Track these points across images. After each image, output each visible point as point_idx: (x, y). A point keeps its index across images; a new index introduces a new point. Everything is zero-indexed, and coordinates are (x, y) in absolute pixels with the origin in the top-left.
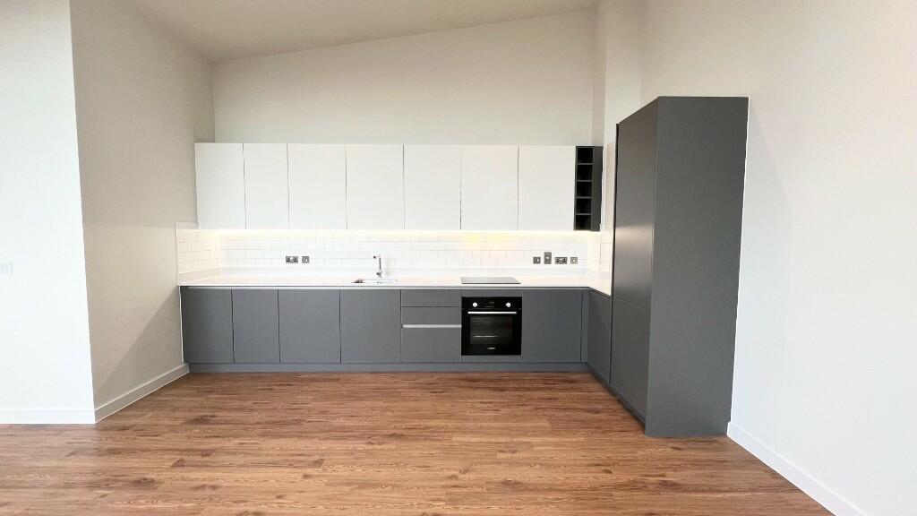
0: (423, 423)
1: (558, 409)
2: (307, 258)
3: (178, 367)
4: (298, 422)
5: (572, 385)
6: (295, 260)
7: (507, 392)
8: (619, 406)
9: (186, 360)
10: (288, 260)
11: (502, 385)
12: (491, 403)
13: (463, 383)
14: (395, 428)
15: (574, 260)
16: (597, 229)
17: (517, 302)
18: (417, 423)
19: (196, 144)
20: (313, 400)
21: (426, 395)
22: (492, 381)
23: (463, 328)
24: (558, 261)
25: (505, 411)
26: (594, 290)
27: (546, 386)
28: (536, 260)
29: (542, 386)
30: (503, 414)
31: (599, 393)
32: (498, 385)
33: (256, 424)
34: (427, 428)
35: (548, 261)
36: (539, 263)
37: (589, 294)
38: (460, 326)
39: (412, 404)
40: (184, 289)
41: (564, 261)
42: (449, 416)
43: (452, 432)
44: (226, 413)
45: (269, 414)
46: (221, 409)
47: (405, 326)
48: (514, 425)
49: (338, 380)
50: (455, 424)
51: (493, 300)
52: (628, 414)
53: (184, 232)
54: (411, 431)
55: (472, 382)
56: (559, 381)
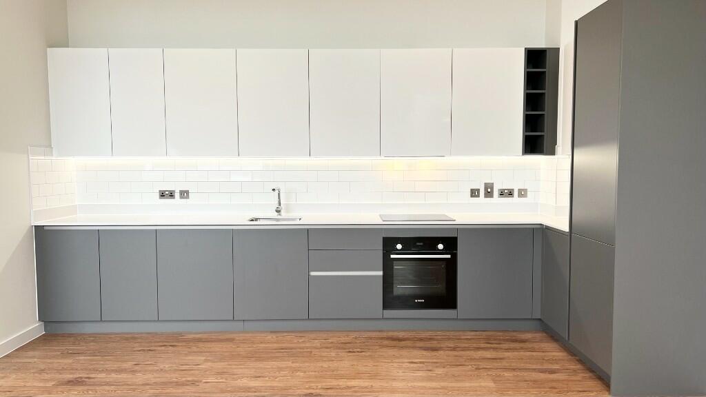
0: (343, 383)
1: (506, 369)
2: (187, 192)
3: (33, 327)
4: (193, 383)
5: (522, 345)
6: (171, 195)
7: (441, 352)
8: (579, 366)
9: (42, 317)
10: (162, 195)
11: (434, 344)
12: (421, 363)
13: (386, 342)
14: (310, 388)
15: (523, 193)
16: (552, 152)
17: (451, 243)
18: (334, 383)
19: (48, 49)
20: (206, 361)
21: (341, 354)
22: (421, 340)
23: (384, 276)
24: (502, 194)
25: (440, 371)
26: (548, 228)
27: (489, 345)
28: (474, 193)
29: (482, 345)
30: (438, 374)
31: (554, 352)
32: (430, 345)
33: (143, 385)
34: (349, 388)
35: (489, 194)
36: (478, 196)
37: (542, 233)
38: (381, 273)
39: (325, 365)
40: (39, 230)
41: (511, 194)
42: (373, 376)
43: (378, 392)
44: (103, 375)
45: (156, 375)
46: (96, 370)
47: (313, 273)
48: (451, 385)
49: (231, 340)
50: (381, 384)
51: (422, 241)
52: (591, 374)
53: (38, 160)
54: (329, 391)
55: (396, 341)
56: (504, 340)
